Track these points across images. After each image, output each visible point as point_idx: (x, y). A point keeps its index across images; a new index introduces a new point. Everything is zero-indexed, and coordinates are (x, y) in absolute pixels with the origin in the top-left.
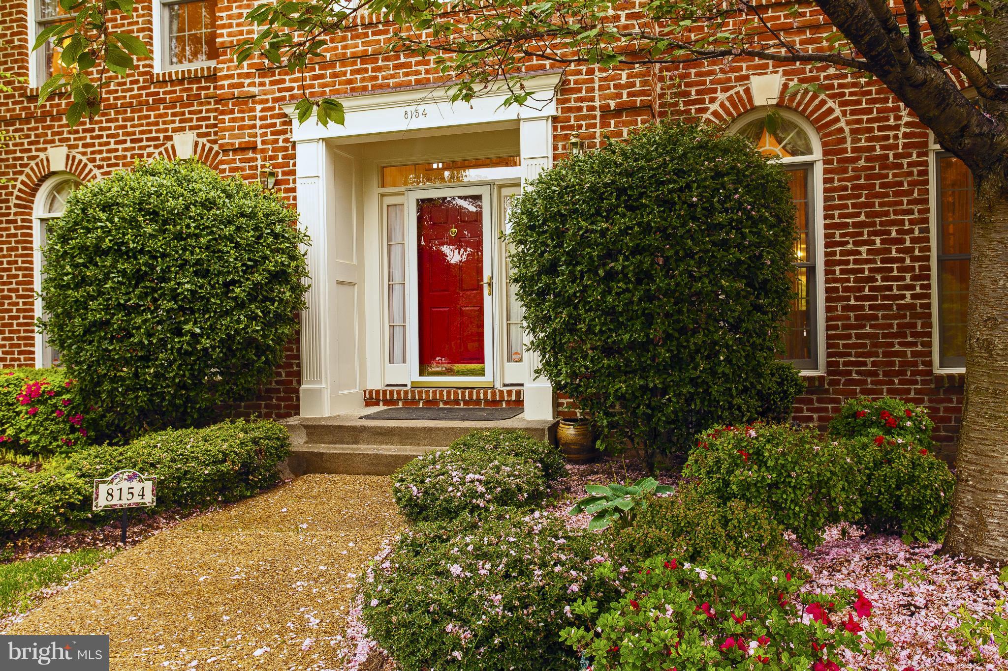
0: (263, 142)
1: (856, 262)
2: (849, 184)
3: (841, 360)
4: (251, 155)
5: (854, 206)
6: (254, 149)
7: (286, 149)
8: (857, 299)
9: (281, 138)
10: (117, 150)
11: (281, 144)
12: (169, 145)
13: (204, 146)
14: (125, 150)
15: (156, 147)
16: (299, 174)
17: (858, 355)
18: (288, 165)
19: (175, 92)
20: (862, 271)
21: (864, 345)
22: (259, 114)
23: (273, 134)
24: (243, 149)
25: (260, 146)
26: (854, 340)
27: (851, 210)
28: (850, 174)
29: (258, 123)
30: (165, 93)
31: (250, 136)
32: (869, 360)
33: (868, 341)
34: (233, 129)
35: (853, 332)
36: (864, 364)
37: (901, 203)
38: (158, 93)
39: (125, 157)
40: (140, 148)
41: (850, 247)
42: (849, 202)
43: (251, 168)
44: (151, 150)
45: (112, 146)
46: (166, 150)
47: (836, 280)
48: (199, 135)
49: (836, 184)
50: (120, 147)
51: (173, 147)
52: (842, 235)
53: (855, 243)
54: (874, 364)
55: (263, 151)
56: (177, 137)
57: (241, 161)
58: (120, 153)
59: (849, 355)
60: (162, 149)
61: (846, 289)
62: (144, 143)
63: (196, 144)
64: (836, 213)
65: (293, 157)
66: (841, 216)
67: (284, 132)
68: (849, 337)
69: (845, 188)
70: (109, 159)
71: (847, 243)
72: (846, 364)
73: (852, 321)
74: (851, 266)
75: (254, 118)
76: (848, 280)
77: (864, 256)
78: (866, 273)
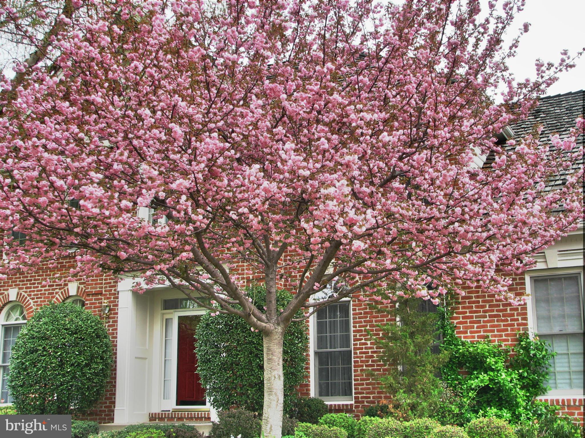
0: (105, 291)
1: (366, 348)
2: (362, 311)
3: (360, 396)
4: (100, 297)
5: (365, 321)
6: (101, 294)
7: (115, 294)
8: (366, 366)
9: (113, 289)
10: (41, 290)
11: (113, 292)
12: (66, 288)
13: (82, 289)
14: (45, 290)
15: (60, 289)
16: (119, 306)
17: (367, 393)
18: (115, 301)
19: (70, 262)
20: (368, 353)
21: (369, 389)
22: (104, 278)
23: (110, 287)
24: (96, 294)
25: (104, 293)
26: (365, 386)
27: (363, 324)
28: (363, 307)
29: (104, 282)
30: (66, 262)
31: (100, 288)
32: (371, 396)
33: (371, 387)
34: (92, 284)
35: (365, 382)
36: (369, 397)
37: (383, 321)
38: (63, 263)
39: (45, 294)
40: (53, 290)
41: (363, 341)
42: (363, 320)
43: (99, 303)
44: (57, 290)
45: (40, 288)
46: (65, 291)
47: (357, 357)
48: (80, 284)
49: (357, 311)
50: (43, 289)
51: (68, 289)
52: (360, 336)
53: (365, 339)
54: (373, 397)
55: (105, 295)
56: (70, 284)
57: (95, 299)
58: (43, 292)
59: (363, 393)
60: (63, 290)
61: (362, 361)
62: (55, 287)
63: (79, 288)
64: (357, 325)
65: (117, 298)
66: (360, 327)
67: (115, 286)
68: (363, 384)
69: (361, 313)
70: (38, 295)
71: (362, 339)
72: (362, 397)
73: (364, 377)
74: (364, 350)
75: (102, 280)
76: (362, 357)
77: (369, 345)
78: (370, 354)
